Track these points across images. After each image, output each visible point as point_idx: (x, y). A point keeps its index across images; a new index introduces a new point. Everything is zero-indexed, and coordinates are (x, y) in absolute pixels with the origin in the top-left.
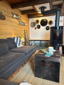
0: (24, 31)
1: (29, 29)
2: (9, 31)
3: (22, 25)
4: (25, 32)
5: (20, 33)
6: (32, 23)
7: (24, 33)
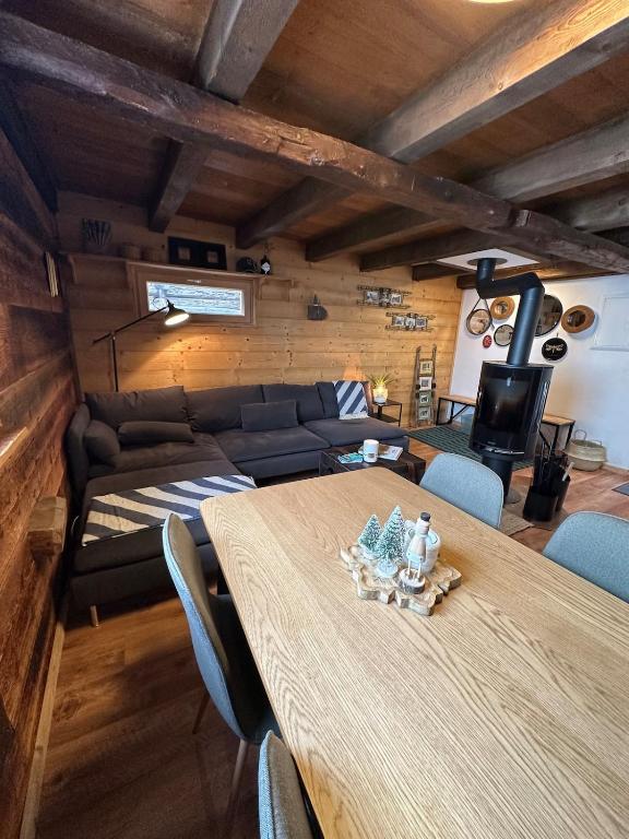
0: (418, 351)
1: (453, 340)
2: (337, 355)
3: (407, 329)
4: (418, 360)
5: (387, 363)
6: (473, 313)
7: (413, 363)
